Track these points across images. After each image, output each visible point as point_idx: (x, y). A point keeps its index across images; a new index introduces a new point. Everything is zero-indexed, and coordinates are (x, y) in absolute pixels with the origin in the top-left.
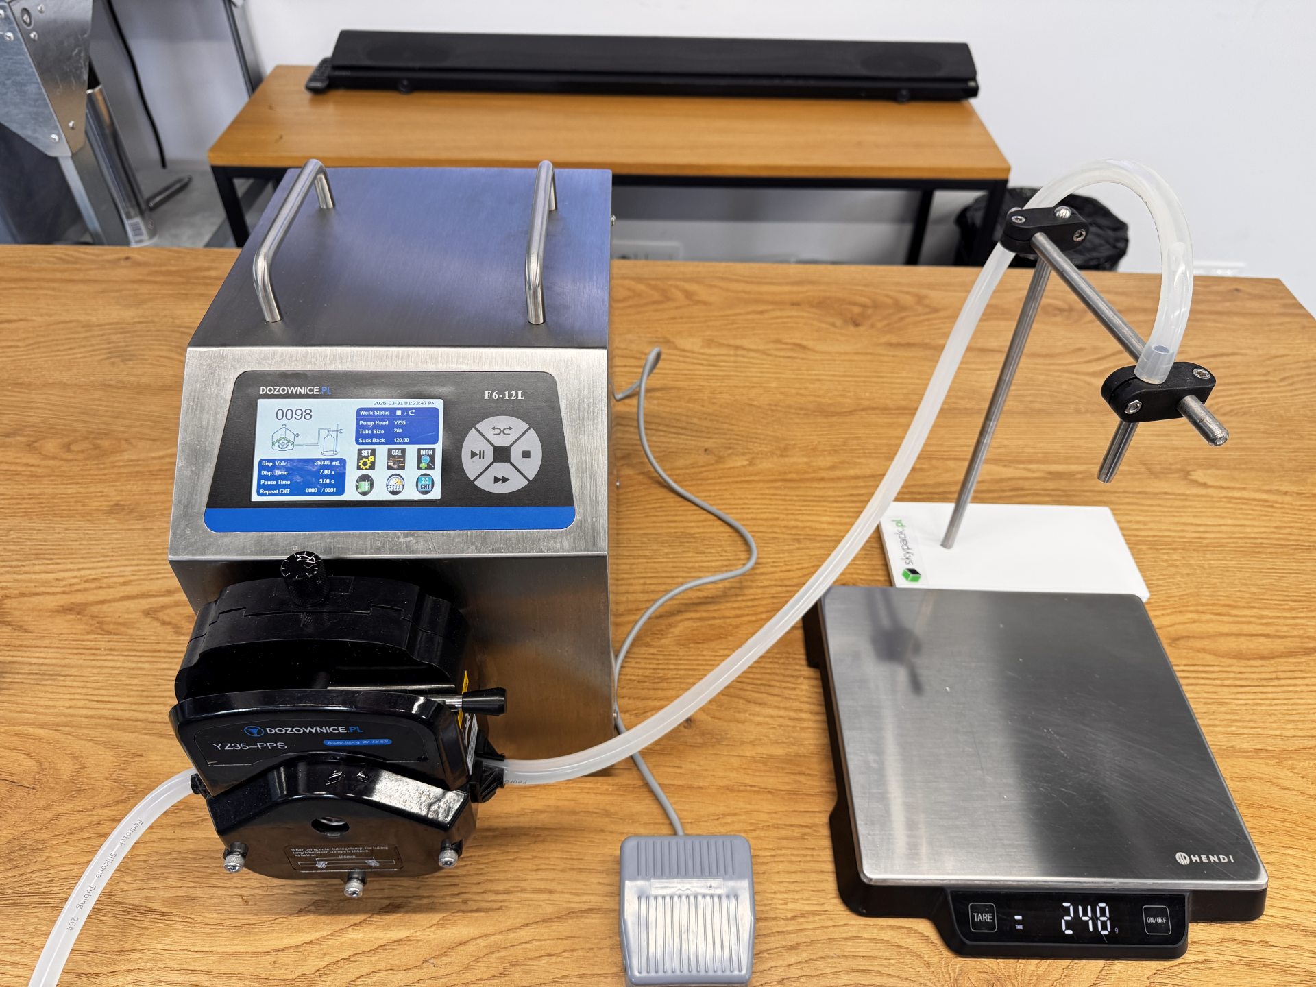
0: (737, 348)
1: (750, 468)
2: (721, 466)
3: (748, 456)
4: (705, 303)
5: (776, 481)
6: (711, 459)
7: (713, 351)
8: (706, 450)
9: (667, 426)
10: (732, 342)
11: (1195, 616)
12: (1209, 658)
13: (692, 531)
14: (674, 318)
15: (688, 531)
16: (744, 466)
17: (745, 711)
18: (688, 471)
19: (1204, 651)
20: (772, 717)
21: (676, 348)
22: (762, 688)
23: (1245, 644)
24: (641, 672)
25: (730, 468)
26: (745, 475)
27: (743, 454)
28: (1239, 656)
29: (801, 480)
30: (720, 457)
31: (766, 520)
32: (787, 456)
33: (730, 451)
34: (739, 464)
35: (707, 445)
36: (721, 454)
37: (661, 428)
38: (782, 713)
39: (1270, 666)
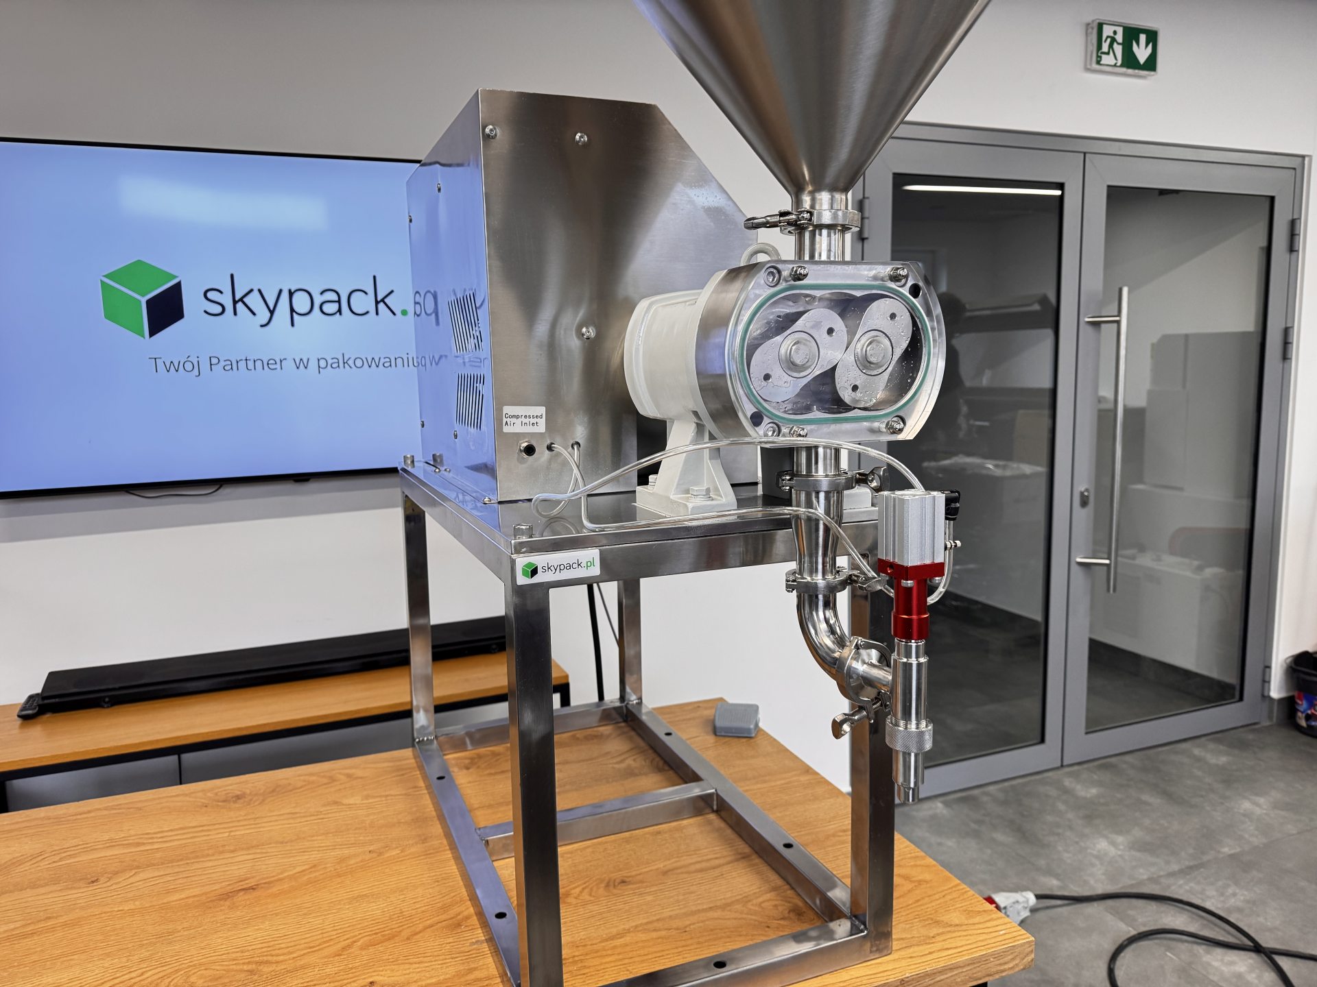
0: (387, 796)
1: (403, 854)
2: (382, 857)
3: (400, 848)
4: (361, 778)
5: (419, 856)
6: (374, 855)
7: (370, 801)
8: (370, 852)
9: (341, 845)
10: (384, 794)
11: (677, 859)
12: (686, 876)
13: (364, 893)
14: (340, 790)
15: (361, 894)
16: (398, 854)
17: (409, 969)
18: (359, 865)
19: (682, 873)
20: (427, 967)
21: (343, 805)
22: (420, 955)
23: (704, 865)
24: (336, 969)
25: (388, 857)
26: (399, 858)
27: (397, 848)
28: (701, 871)
29: (437, 852)
30: (381, 853)
31: (416, 876)
32: (427, 842)
33: (387, 849)
34: (394, 853)
35: (370, 849)
36: (381, 851)
37: (337, 847)
38: (434, 963)
39: (717, 872)
